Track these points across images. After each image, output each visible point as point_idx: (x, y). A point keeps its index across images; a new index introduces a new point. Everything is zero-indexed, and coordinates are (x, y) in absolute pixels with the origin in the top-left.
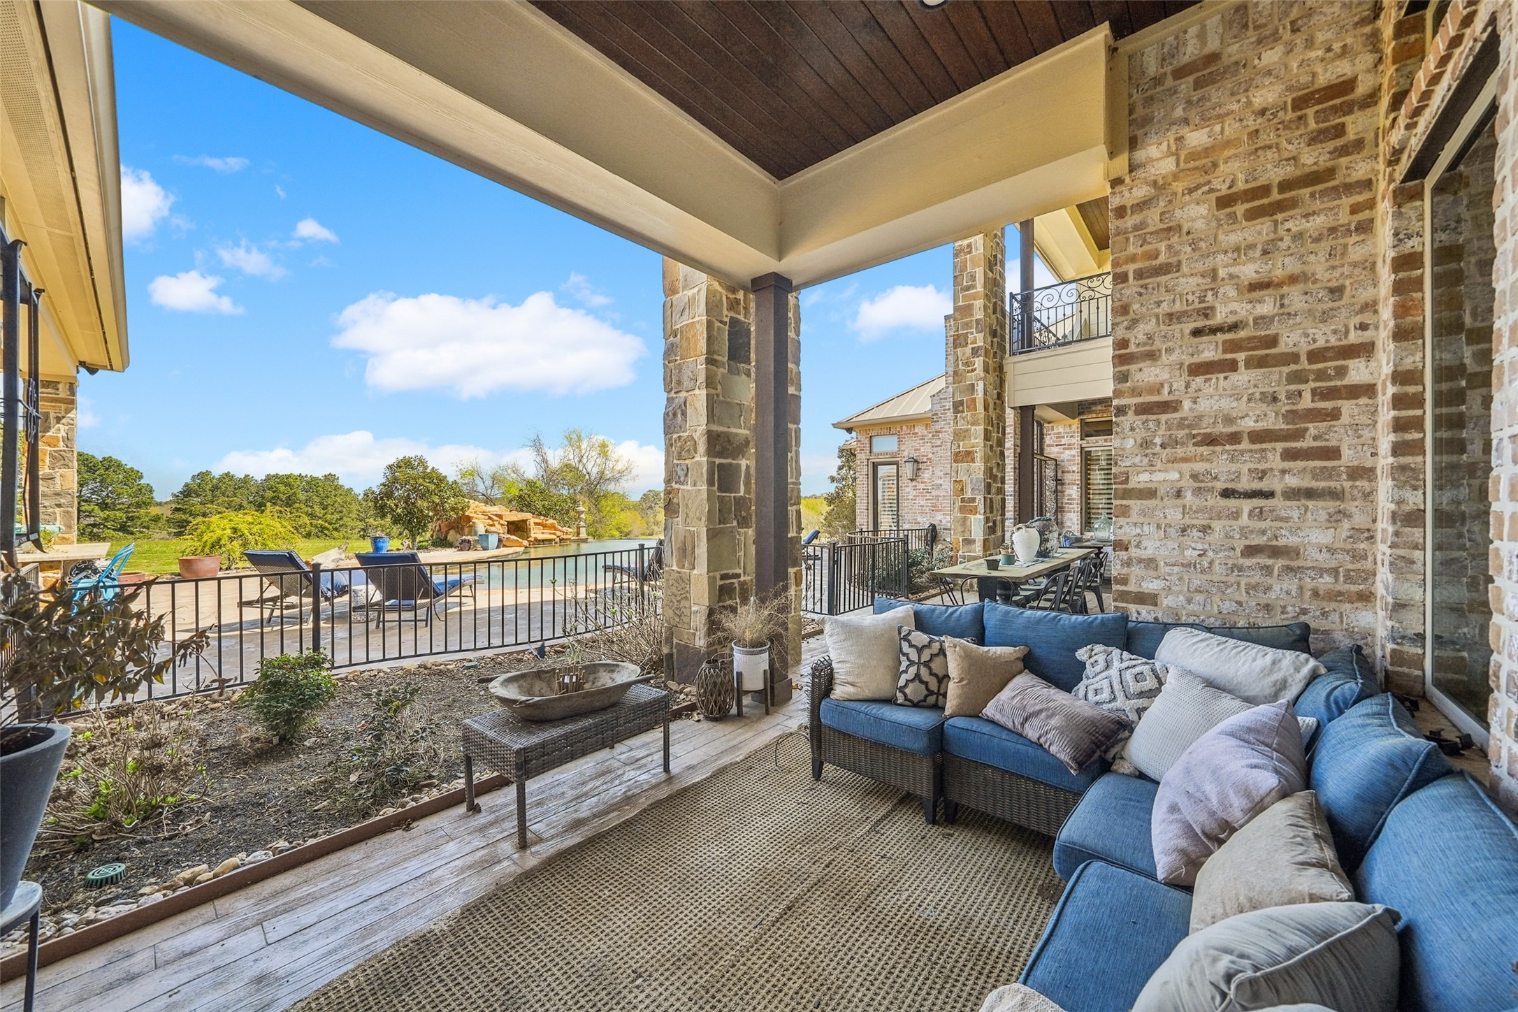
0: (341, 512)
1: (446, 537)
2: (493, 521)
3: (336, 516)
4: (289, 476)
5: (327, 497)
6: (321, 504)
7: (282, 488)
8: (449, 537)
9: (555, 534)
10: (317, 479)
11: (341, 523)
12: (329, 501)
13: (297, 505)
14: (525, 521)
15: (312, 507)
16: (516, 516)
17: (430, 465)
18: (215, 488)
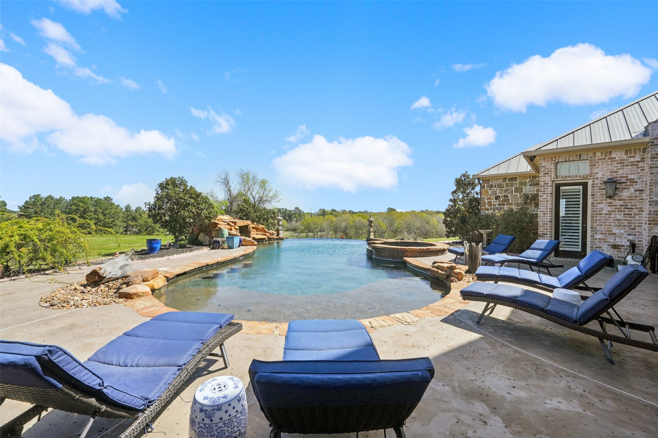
0: (114, 217)
1: (197, 238)
2: (231, 226)
3: (111, 220)
4: (84, 198)
5: (106, 209)
6: (103, 213)
7: (81, 204)
8: (200, 238)
9: (266, 235)
10: (100, 199)
11: (114, 223)
12: (107, 212)
13: (89, 214)
14: (247, 226)
15: (97, 215)
16: (241, 223)
17: (189, 184)
18: (43, 204)
